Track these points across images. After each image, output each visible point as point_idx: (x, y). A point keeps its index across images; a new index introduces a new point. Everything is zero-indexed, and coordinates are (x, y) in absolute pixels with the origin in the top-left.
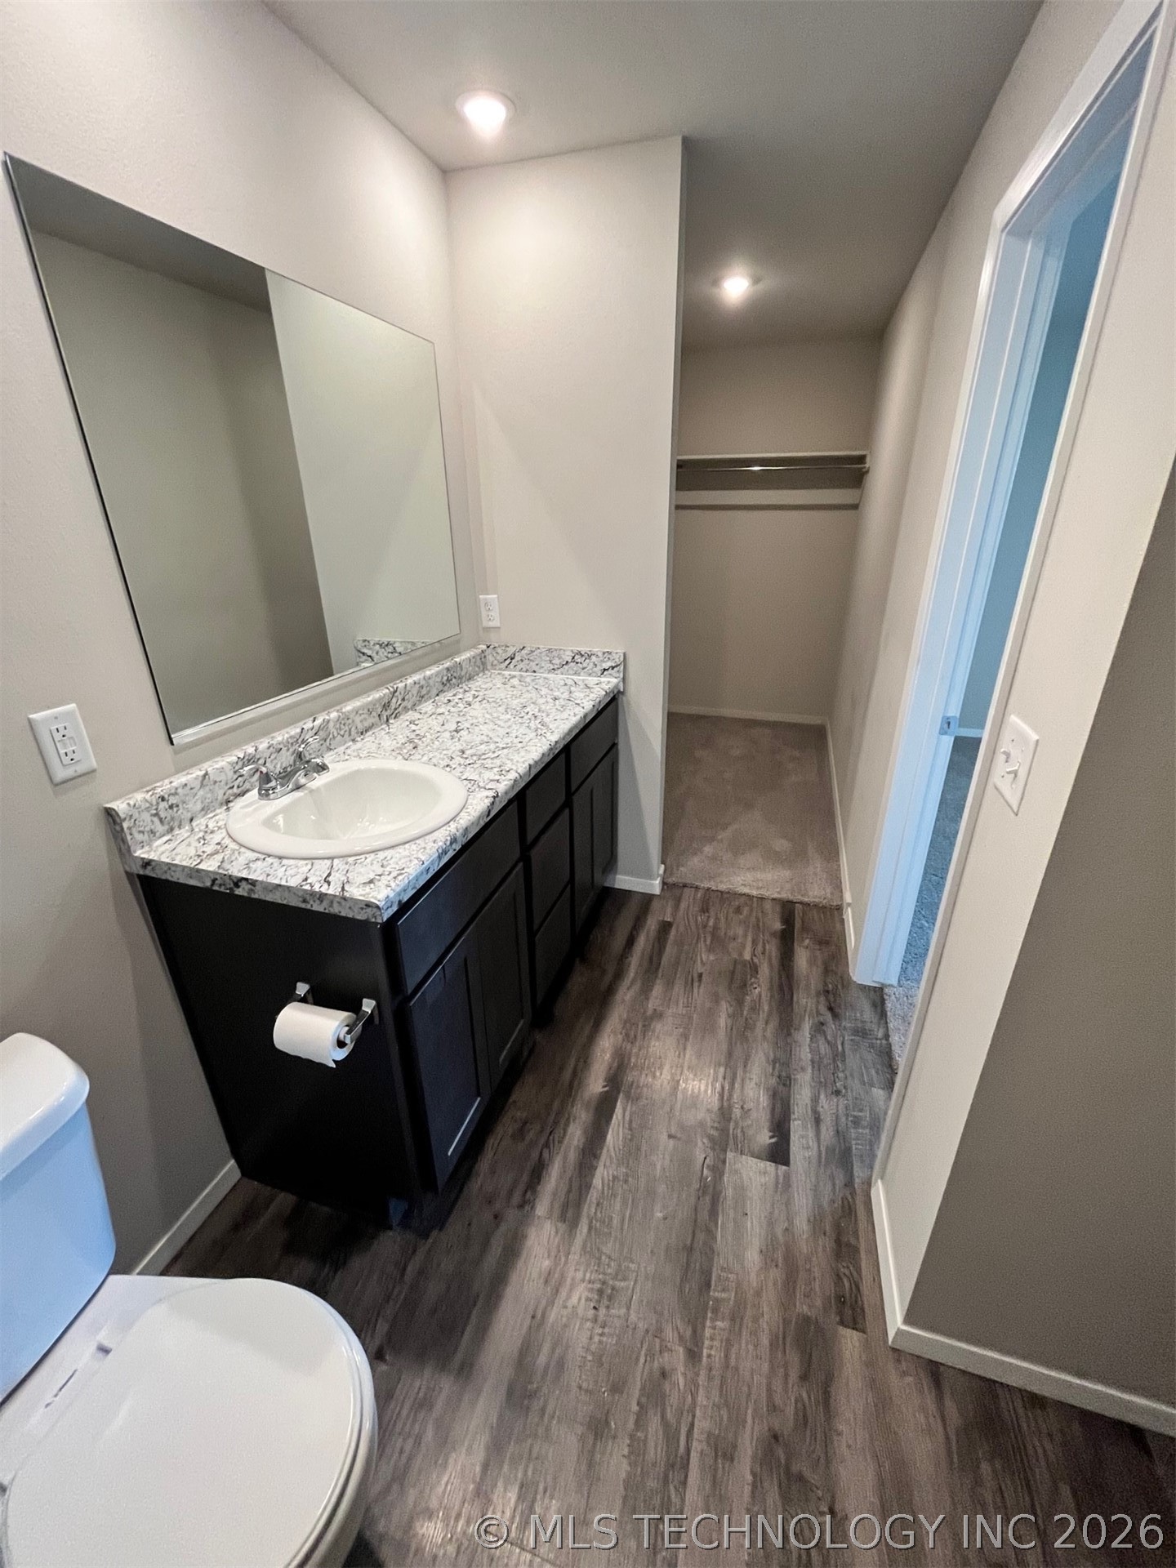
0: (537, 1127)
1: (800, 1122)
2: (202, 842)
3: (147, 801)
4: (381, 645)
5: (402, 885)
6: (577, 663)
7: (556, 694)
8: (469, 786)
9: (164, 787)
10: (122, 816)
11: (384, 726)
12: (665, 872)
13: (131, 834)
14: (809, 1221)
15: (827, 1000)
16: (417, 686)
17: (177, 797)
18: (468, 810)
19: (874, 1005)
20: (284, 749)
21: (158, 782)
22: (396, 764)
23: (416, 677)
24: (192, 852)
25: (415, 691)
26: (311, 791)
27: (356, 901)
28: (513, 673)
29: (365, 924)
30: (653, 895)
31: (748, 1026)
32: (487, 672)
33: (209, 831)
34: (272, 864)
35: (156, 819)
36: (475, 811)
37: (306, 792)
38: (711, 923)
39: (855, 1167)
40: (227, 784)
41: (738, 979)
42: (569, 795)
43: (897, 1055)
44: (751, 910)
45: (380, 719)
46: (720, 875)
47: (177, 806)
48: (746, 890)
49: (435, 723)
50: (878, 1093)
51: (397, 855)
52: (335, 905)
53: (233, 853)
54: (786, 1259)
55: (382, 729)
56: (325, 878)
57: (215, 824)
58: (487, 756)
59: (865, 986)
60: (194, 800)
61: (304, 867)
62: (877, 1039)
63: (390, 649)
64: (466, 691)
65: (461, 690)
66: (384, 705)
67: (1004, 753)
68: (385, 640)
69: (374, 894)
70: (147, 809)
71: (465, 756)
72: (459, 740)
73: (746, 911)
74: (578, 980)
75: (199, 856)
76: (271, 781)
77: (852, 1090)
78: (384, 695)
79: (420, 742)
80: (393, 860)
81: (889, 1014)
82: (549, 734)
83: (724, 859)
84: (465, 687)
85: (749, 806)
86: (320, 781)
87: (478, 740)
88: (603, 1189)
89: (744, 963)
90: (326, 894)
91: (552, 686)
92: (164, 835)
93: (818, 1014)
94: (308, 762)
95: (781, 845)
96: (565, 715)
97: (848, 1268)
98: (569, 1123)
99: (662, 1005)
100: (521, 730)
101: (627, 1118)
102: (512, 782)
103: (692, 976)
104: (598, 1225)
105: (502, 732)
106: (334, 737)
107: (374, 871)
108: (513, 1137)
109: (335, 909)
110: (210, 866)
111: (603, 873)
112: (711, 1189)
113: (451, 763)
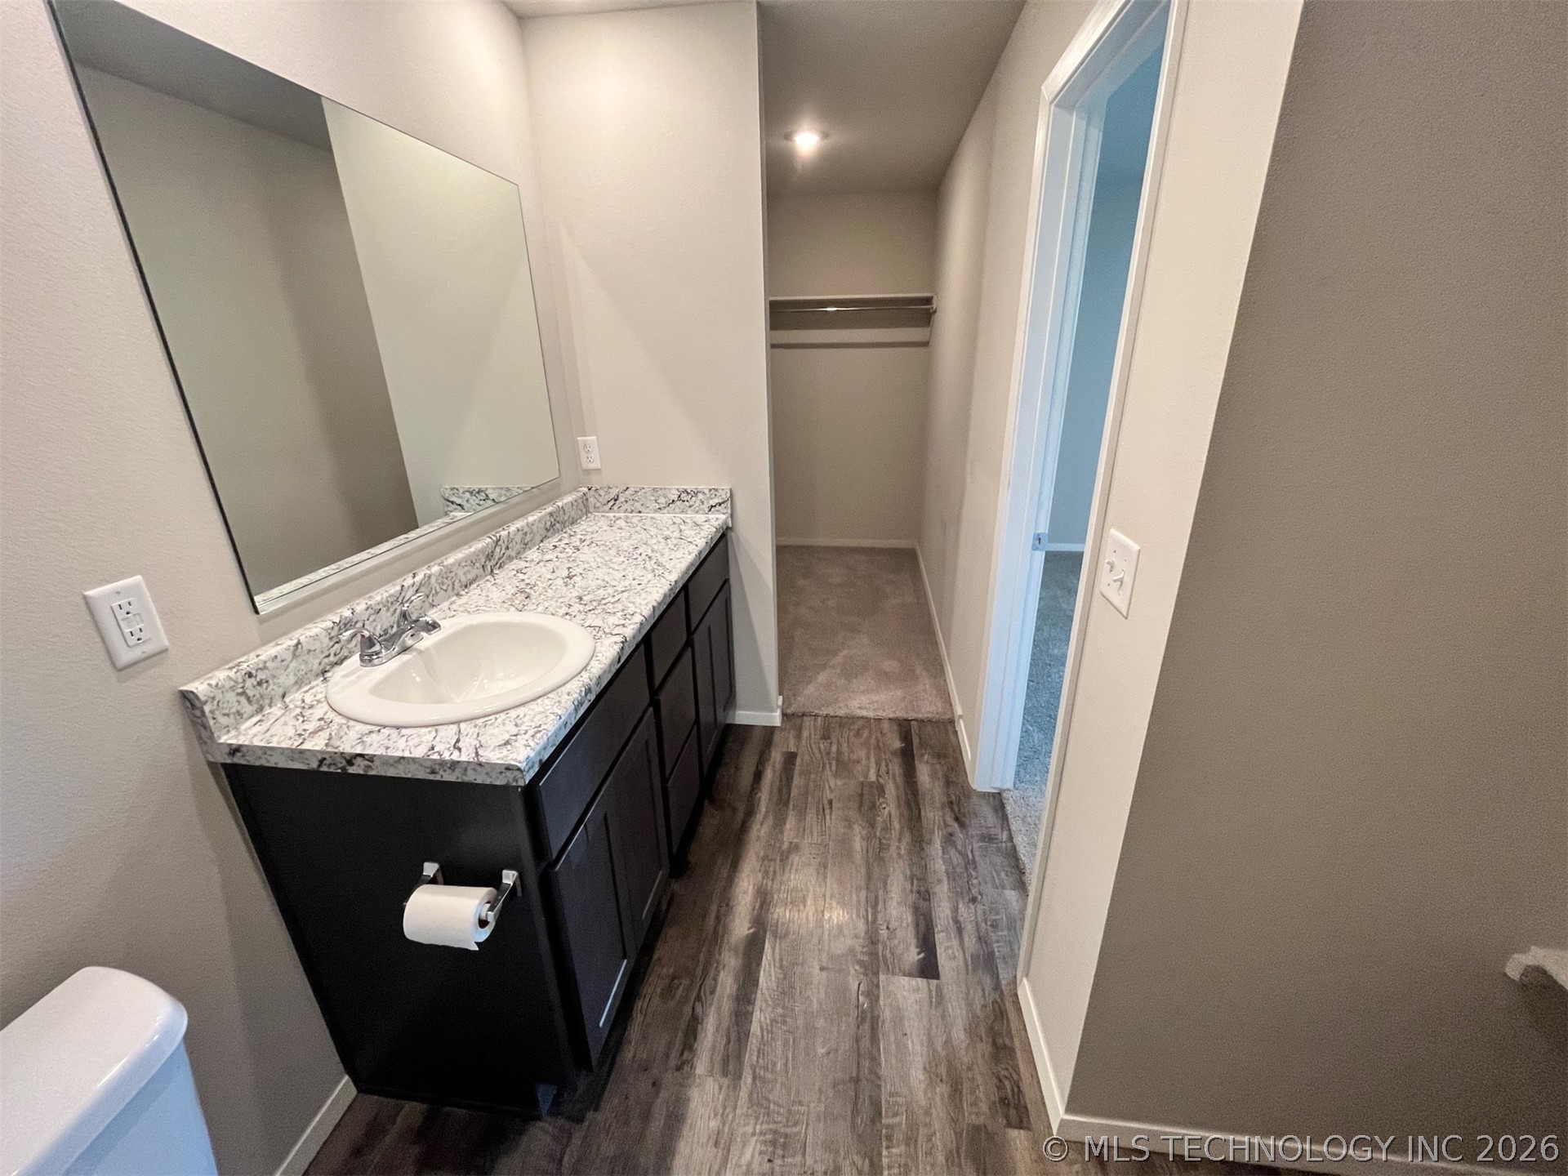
0: (685, 982)
1: (944, 934)
2: (301, 719)
3: (230, 678)
4: (471, 493)
5: (542, 742)
6: (684, 501)
7: (667, 533)
8: (594, 632)
9: (250, 661)
10: (203, 698)
11: (489, 577)
12: (783, 703)
13: (214, 719)
14: (965, 1030)
15: (952, 810)
16: (521, 533)
17: (266, 671)
18: (598, 658)
19: (996, 811)
20: (384, 609)
21: (243, 655)
22: (512, 616)
23: (519, 524)
24: (291, 732)
25: (518, 538)
26: (420, 652)
27: (494, 766)
28: (617, 515)
29: (506, 788)
30: (775, 727)
31: (883, 847)
32: (589, 515)
33: (307, 707)
34: (389, 735)
35: (243, 699)
36: (606, 658)
37: (414, 654)
38: (834, 749)
39: (999, 969)
40: (322, 652)
41: (867, 800)
42: (690, 633)
43: (1022, 855)
44: (870, 733)
45: (484, 570)
46: (837, 701)
47: (267, 682)
48: (864, 713)
49: (545, 571)
50: (1011, 895)
51: (531, 712)
52: (470, 772)
53: (341, 727)
54: (949, 1072)
55: (487, 580)
56: (455, 745)
57: (312, 698)
58: (606, 601)
59: (984, 793)
60: (286, 673)
61: (427, 736)
62: (1001, 842)
63: (483, 495)
64: (571, 536)
65: (566, 535)
66: (488, 556)
67: (1108, 563)
68: (476, 487)
69: (514, 756)
70: (232, 688)
71: (583, 602)
72: (574, 586)
73: (866, 734)
74: (710, 823)
75: (300, 735)
76: (374, 645)
77: (987, 895)
78: (487, 545)
79: (532, 592)
80: (527, 717)
81: (1009, 817)
82: (666, 574)
83: (838, 684)
84: (569, 531)
85: (855, 630)
86: (427, 641)
87: (594, 585)
88: (763, 1036)
89: (871, 785)
90: (458, 762)
91: (661, 525)
92: (253, 716)
93: (946, 825)
94: (417, 621)
95: (890, 665)
96: (679, 554)
97: (1007, 1069)
98: (719, 972)
99: (797, 836)
100: (637, 572)
101: (778, 957)
102: (638, 625)
103: (823, 805)
104: (762, 1073)
105: (618, 575)
106: (437, 593)
107: (508, 732)
108: (662, 995)
109: (471, 777)
110: (316, 744)
111: (724, 710)
112: (869, 1014)
113: (570, 611)
